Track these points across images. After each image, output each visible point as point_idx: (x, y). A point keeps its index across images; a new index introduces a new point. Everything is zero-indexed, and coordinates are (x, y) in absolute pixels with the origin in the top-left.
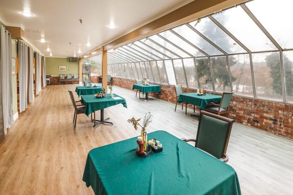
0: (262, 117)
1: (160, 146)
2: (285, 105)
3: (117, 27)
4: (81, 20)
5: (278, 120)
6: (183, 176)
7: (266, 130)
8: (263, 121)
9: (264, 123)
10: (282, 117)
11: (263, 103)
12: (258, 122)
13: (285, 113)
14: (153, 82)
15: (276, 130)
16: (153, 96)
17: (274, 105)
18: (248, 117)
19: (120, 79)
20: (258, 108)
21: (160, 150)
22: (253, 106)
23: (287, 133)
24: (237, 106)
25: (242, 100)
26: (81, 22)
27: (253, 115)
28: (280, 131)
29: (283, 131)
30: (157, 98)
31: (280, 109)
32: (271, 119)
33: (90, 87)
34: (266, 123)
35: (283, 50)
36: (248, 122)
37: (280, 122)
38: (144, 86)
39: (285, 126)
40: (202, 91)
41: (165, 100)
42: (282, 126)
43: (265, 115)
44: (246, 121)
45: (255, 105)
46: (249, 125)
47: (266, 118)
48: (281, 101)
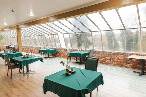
0: (106, 59)
1: (75, 71)
2: (114, 53)
3: (34, 15)
4: (12, 11)
5: (112, 59)
6: (86, 77)
7: (108, 64)
8: (106, 61)
9: (107, 62)
10: (113, 58)
11: (106, 53)
12: (104, 61)
13: (114, 56)
14: (51, 47)
15: (111, 64)
16: (52, 56)
17: (110, 53)
18: (101, 60)
19: (26, 47)
20: (104, 55)
21: (75, 72)
22: (102, 55)
23: (115, 64)
24: (96, 56)
25: (98, 52)
26: (13, 12)
27: (102, 58)
28: (112, 64)
29: (113, 63)
30: (54, 56)
31: (112, 55)
32: (109, 59)
33: (10, 53)
34: (107, 61)
35: (113, 30)
36: (101, 62)
37: (112, 60)
38: (46, 50)
39: (114, 61)
40: (80, 50)
41: (59, 57)
42: (113, 62)
43: (107, 58)
44: (100, 62)
45: (103, 54)
46: (101, 63)
47: (107, 59)
48: (112, 51)
